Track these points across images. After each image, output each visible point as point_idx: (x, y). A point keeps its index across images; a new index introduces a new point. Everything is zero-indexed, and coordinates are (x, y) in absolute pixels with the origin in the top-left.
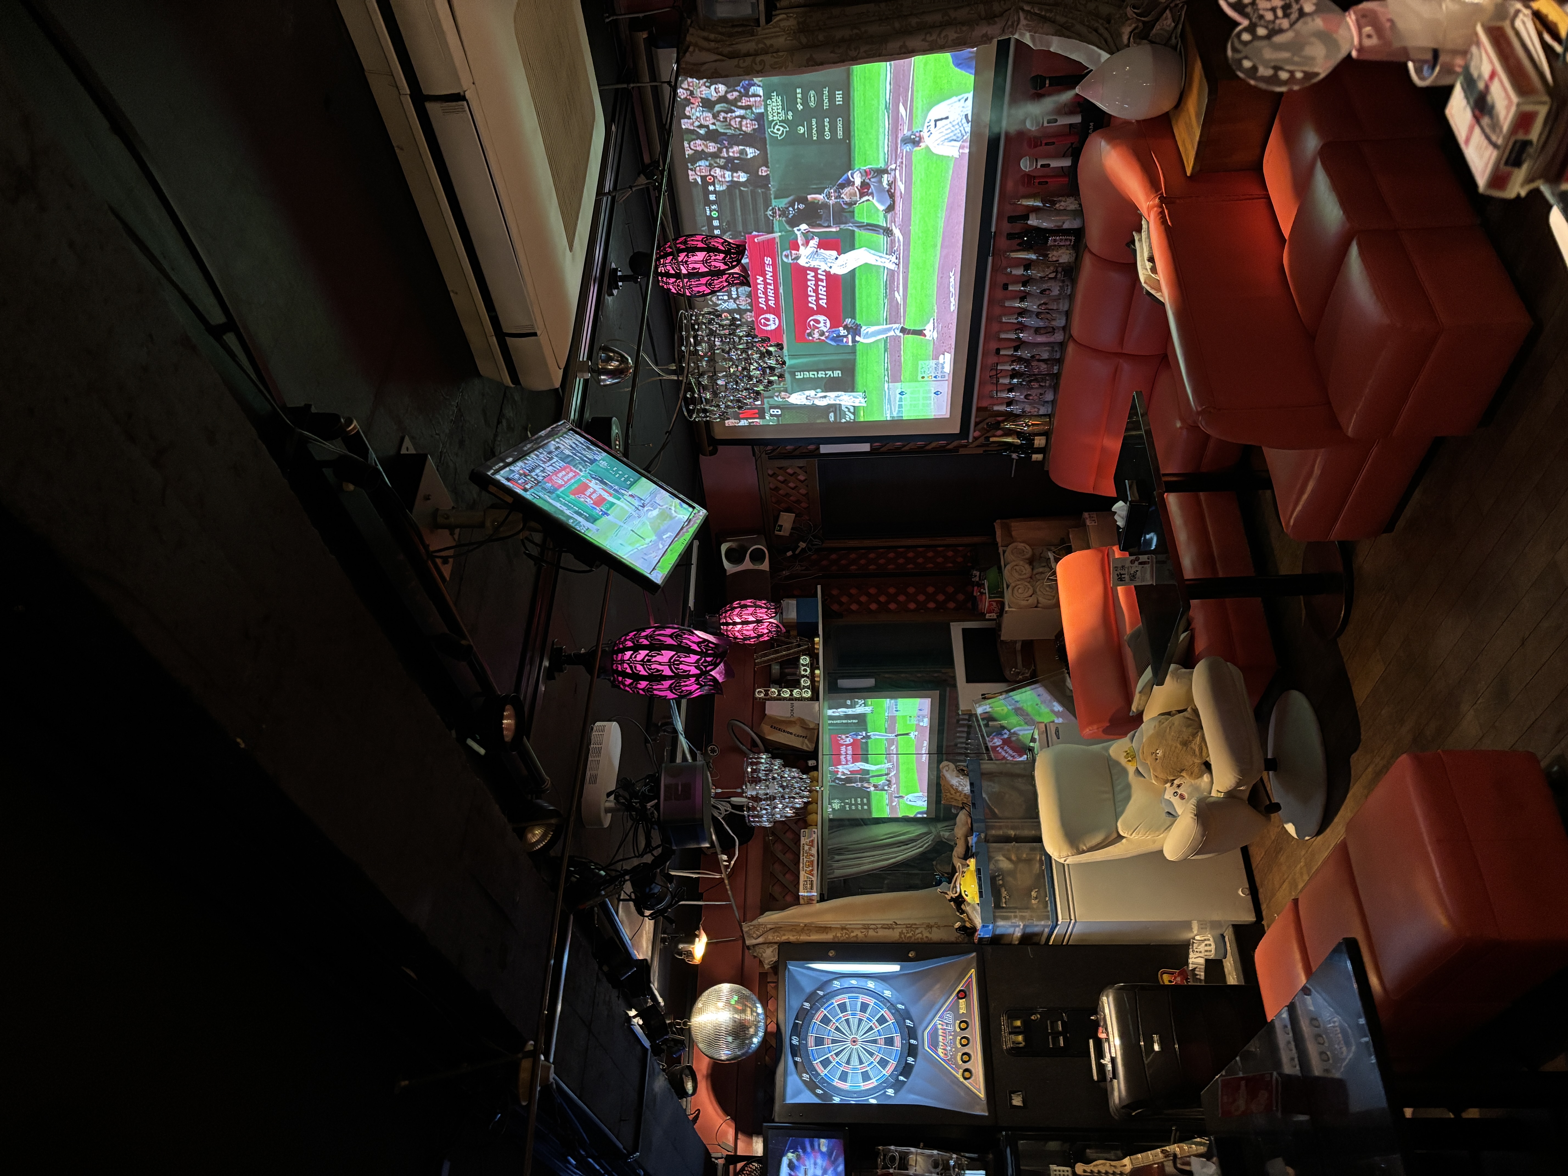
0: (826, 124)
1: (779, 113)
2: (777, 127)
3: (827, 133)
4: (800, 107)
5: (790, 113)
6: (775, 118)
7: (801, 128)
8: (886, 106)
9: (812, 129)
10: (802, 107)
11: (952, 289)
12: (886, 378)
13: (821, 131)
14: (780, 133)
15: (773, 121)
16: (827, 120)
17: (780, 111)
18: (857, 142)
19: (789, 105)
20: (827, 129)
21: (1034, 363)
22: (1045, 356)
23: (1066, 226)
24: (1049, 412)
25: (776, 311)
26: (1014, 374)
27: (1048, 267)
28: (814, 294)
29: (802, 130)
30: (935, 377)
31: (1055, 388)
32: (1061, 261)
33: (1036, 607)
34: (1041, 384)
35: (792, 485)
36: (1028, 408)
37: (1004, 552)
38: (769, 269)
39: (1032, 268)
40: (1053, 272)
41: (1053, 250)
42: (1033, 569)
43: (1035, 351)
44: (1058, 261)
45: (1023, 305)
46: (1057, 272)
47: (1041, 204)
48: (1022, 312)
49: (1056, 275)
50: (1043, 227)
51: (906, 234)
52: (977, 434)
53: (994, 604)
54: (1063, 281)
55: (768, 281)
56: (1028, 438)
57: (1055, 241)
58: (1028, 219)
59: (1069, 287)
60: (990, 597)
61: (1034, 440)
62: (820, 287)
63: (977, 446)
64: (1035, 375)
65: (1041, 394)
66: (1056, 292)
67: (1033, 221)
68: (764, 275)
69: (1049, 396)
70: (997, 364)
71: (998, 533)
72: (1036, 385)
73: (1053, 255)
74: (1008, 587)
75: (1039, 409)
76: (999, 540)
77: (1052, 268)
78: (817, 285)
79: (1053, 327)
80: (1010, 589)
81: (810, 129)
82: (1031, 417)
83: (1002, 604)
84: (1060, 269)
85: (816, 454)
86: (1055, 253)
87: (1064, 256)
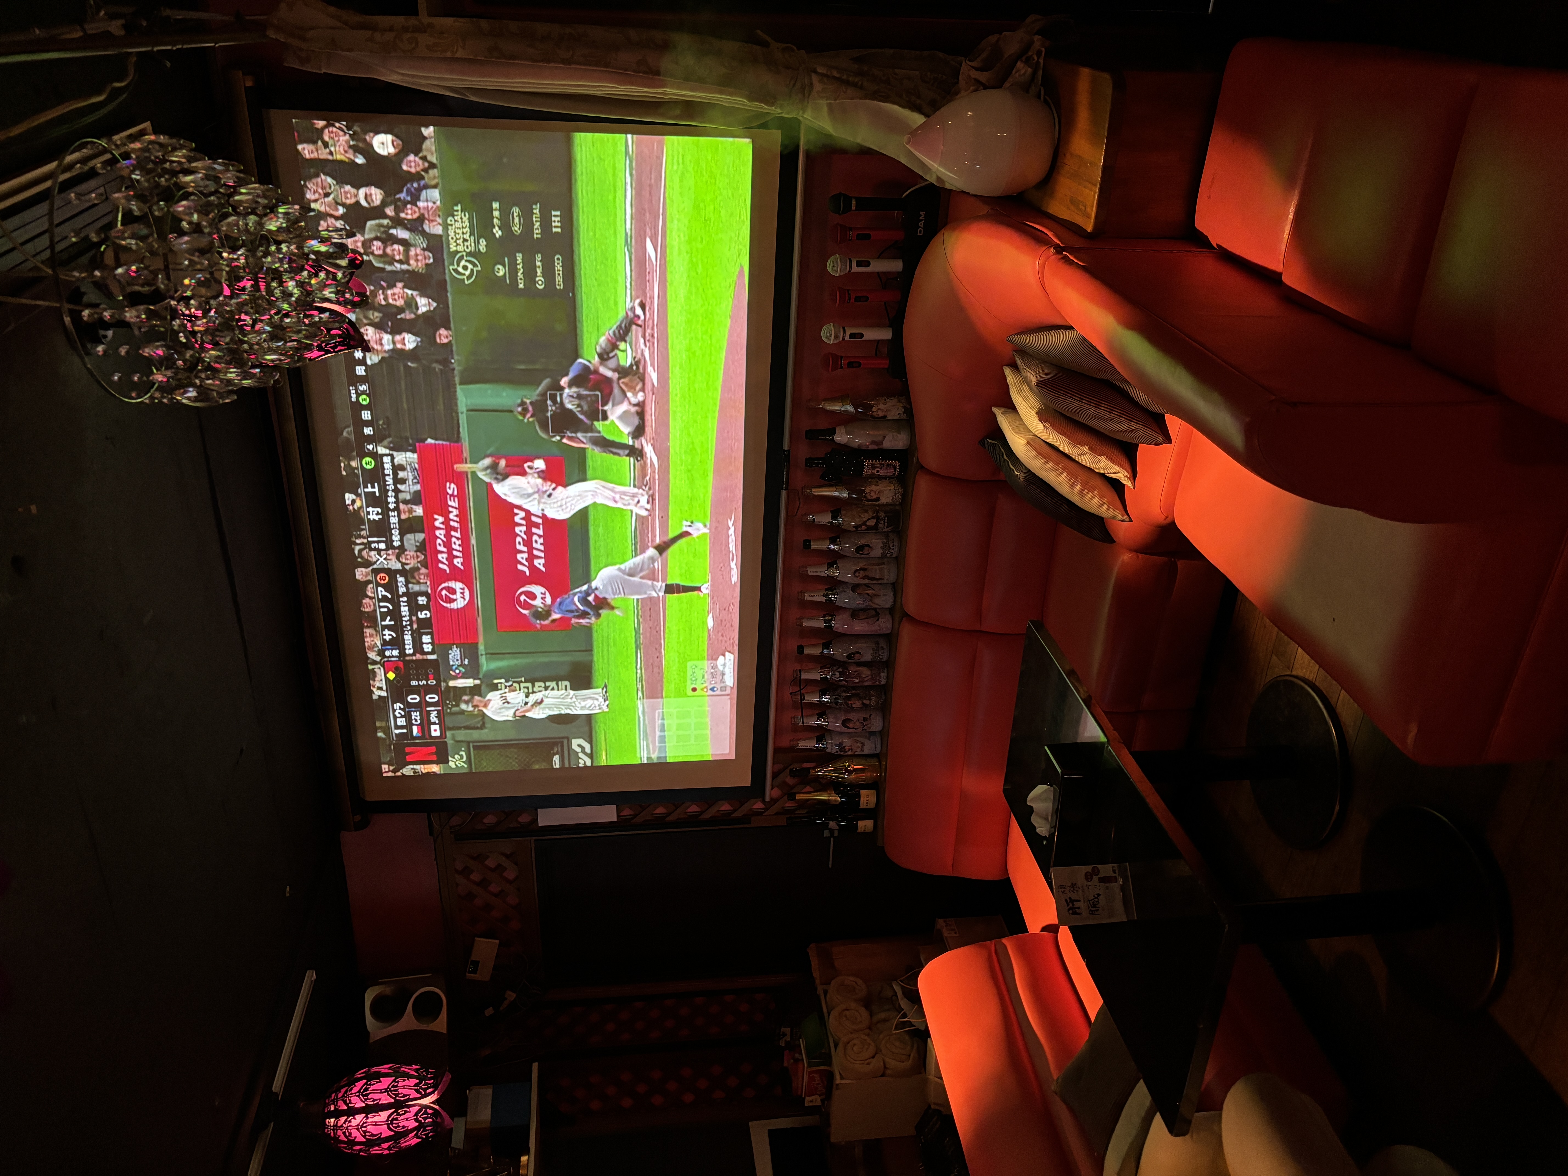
0: (539, 264)
1: (465, 240)
2: (463, 263)
3: (540, 278)
4: (498, 233)
5: (483, 243)
6: (460, 248)
7: (500, 267)
8: (626, 241)
9: (517, 271)
10: (500, 233)
11: (732, 547)
12: (640, 694)
13: (530, 274)
14: (468, 273)
15: (457, 252)
16: (539, 257)
17: (467, 236)
18: (584, 298)
19: (482, 228)
20: (539, 271)
21: (852, 668)
22: (868, 657)
23: (888, 444)
24: (878, 751)
25: (464, 576)
26: (825, 687)
27: (866, 511)
28: (525, 549)
29: (501, 271)
30: (712, 689)
31: (884, 709)
32: (883, 500)
33: (883, 1075)
34: (865, 702)
35: (494, 888)
36: (847, 742)
37: (826, 992)
38: (453, 503)
39: (843, 512)
40: (873, 518)
41: (871, 484)
42: (871, 1016)
43: (852, 648)
44: (878, 499)
45: (833, 572)
46: (878, 518)
47: (850, 408)
48: (833, 584)
49: (877, 523)
50: (855, 446)
51: (663, 453)
52: (776, 793)
53: (817, 1077)
54: (886, 535)
55: (452, 523)
56: (850, 791)
57: (873, 467)
58: (834, 433)
59: (896, 543)
60: (809, 1066)
61: (859, 796)
62: (535, 538)
63: (777, 814)
64: (854, 688)
65: (865, 719)
66: (877, 552)
67: (841, 437)
68: (445, 514)
69: (877, 724)
70: (800, 671)
71: (815, 963)
72: (857, 704)
73: (872, 490)
74: (836, 1045)
75: (863, 744)
76: (816, 974)
77: (870, 514)
78: (529, 533)
79: (875, 609)
80: (840, 1047)
81: (513, 271)
82: (853, 757)
83: (830, 1076)
84: (882, 514)
85: (532, 828)
86: (874, 488)
87: (887, 493)
